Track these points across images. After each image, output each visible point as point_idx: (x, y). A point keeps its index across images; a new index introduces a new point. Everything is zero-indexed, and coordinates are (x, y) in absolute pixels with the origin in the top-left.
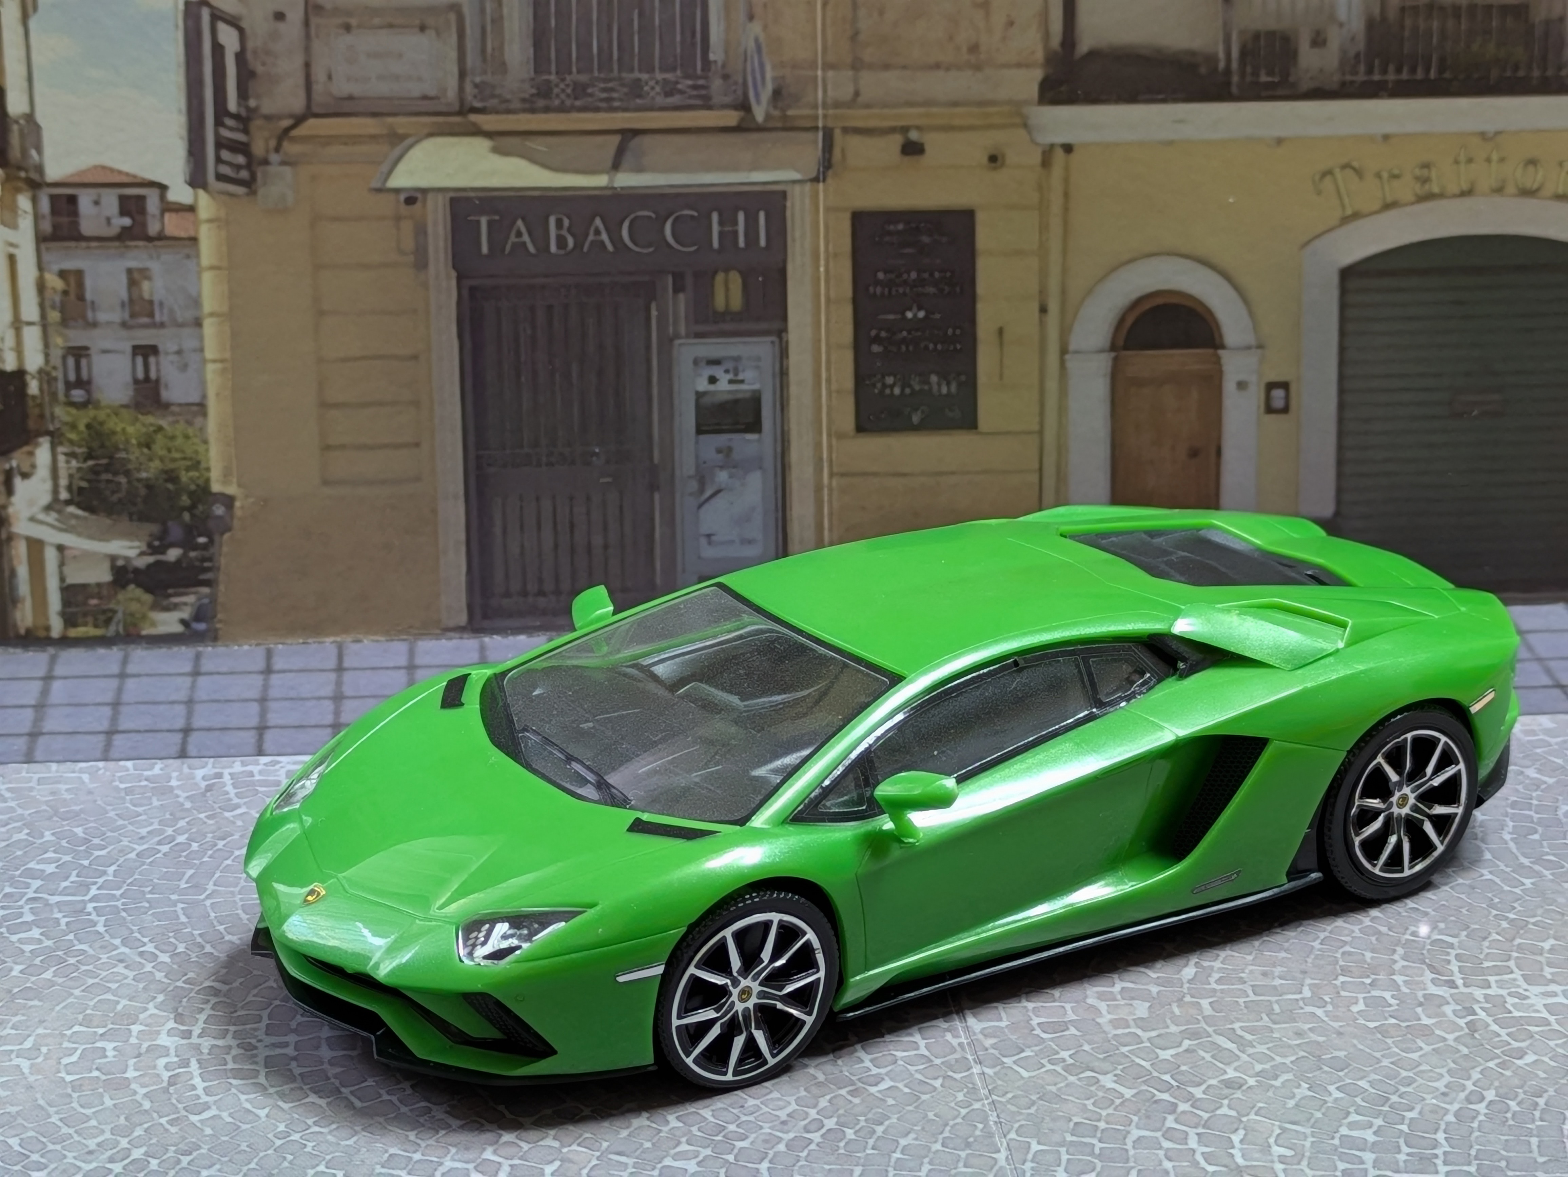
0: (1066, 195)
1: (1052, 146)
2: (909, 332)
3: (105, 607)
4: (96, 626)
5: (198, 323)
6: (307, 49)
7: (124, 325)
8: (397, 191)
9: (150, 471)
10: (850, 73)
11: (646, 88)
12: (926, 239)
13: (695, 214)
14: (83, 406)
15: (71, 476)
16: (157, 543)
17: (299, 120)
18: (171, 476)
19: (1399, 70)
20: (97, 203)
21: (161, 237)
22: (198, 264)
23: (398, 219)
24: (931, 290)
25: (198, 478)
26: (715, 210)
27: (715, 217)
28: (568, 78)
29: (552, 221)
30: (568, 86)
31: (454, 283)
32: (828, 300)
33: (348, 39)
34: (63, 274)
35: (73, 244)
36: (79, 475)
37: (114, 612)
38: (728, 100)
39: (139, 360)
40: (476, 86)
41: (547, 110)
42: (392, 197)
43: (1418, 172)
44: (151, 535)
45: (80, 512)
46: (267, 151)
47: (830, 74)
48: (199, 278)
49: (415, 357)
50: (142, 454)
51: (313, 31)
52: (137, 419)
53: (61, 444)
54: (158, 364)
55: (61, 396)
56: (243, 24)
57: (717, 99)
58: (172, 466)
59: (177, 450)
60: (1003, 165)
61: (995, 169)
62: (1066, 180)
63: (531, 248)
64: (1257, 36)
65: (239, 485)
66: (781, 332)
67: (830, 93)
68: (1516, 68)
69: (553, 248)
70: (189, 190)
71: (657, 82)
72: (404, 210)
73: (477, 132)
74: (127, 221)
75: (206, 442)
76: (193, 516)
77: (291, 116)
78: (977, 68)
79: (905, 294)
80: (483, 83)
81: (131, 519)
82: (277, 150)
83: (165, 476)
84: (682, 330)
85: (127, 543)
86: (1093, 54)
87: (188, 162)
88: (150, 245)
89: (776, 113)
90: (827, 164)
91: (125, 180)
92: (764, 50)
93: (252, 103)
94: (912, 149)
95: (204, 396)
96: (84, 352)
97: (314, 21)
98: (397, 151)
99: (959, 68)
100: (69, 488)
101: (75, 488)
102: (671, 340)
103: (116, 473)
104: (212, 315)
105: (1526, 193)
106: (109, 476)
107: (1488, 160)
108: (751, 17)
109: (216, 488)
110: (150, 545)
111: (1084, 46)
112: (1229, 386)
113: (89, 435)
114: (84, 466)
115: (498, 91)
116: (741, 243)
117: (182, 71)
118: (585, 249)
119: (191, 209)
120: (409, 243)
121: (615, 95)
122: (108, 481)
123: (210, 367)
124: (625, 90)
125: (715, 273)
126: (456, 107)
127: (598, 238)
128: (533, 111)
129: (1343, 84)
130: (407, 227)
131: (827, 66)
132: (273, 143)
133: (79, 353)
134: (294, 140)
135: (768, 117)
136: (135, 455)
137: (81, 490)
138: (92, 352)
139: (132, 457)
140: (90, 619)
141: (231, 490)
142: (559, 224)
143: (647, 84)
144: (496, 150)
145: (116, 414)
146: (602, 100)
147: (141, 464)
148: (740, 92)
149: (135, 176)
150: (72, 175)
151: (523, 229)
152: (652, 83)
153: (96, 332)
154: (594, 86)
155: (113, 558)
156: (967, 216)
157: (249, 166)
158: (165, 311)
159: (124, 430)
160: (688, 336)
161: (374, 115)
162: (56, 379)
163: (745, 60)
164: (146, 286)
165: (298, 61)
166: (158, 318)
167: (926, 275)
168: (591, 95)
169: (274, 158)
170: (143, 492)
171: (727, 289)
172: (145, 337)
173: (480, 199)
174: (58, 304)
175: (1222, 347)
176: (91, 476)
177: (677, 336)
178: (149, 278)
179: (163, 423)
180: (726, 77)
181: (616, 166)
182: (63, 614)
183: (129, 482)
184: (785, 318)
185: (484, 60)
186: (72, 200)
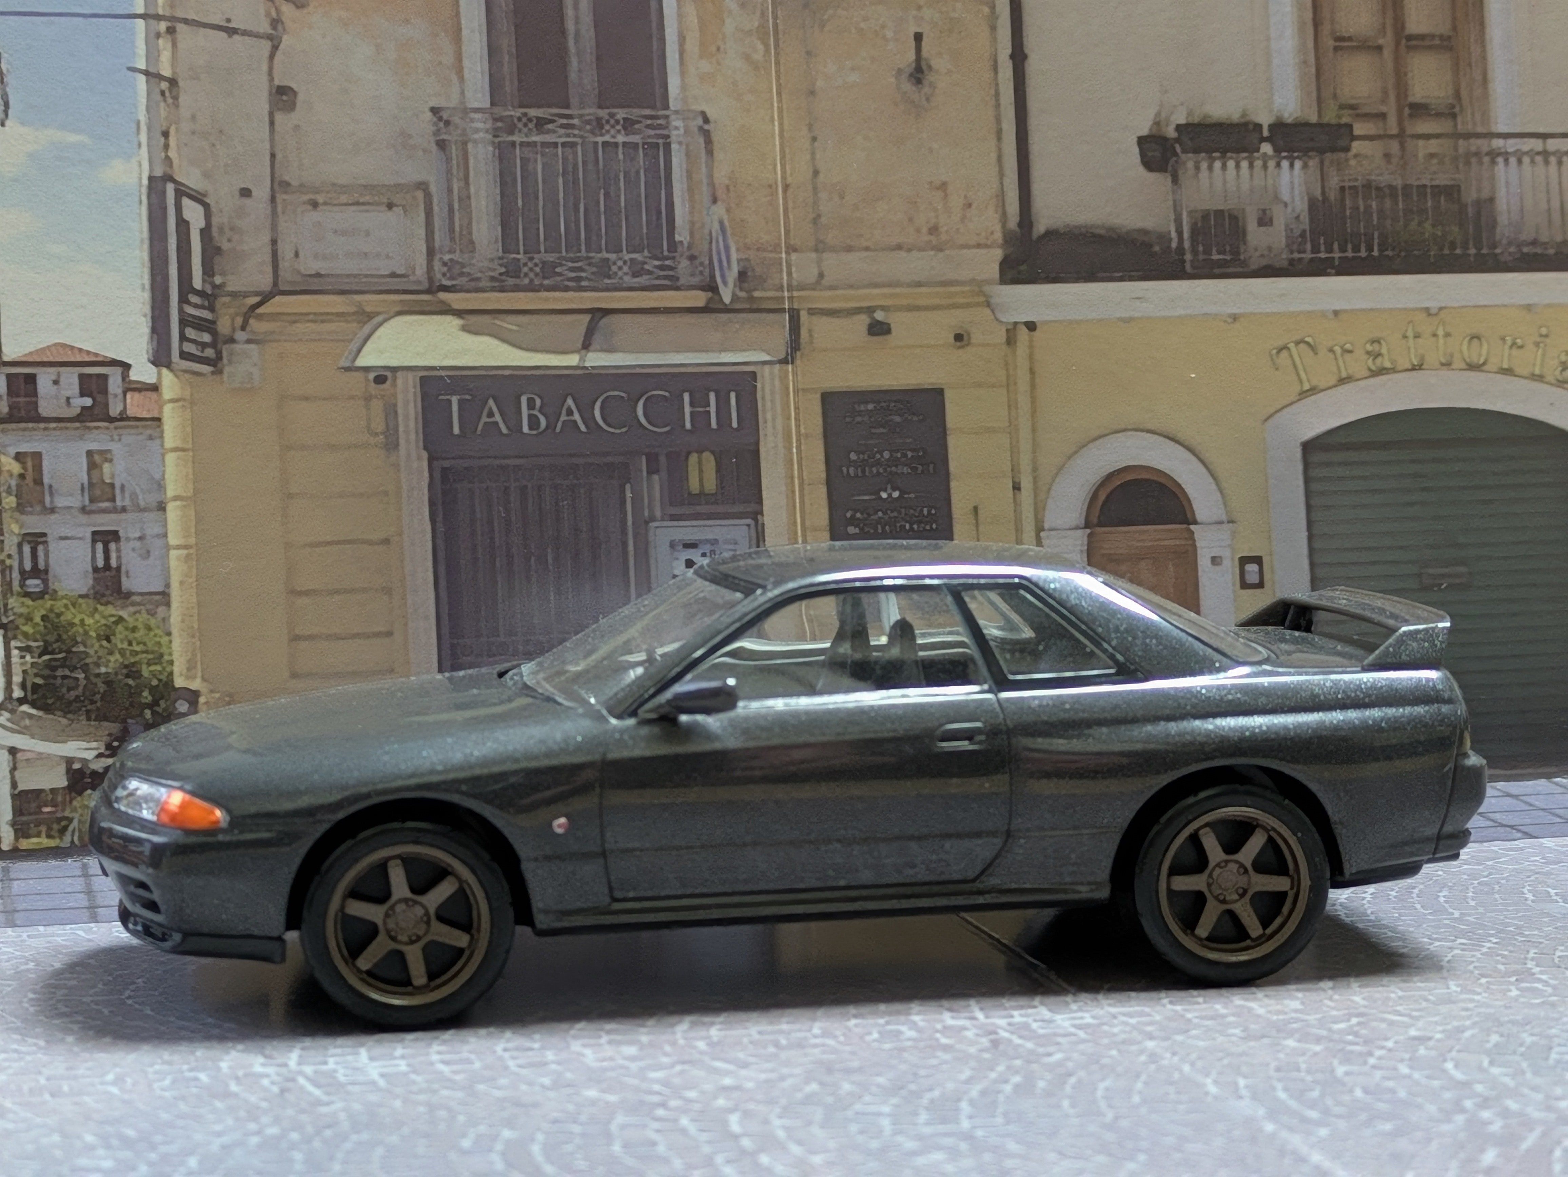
0: (1032, 371)
1: (1016, 323)
2: (885, 513)
3: (59, 815)
4: (49, 836)
5: (161, 507)
6: (274, 227)
7: (83, 510)
8: (366, 369)
9: (111, 665)
10: (814, 255)
11: (614, 268)
12: (897, 419)
13: (667, 394)
14: (40, 595)
15: (25, 672)
16: (115, 744)
17: (266, 298)
18: (132, 671)
19: (1343, 249)
20: (56, 382)
21: (123, 417)
22: (162, 446)
23: (368, 399)
24: (906, 470)
25: (161, 673)
26: (684, 391)
27: (686, 397)
28: (536, 256)
29: (524, 400)
30: (536, 265)
31: (425, 464)
32: (802, 484)
33: (315, 216)
34: (18, 457)
35: (30, 425)
36: (35, 671)
37: (70, 820)
38: (696, 280)
39: (100, 546)
40: (445, 264)
41: (516, 289)
42: (360, 375)
43: (1369, 347)
44: (110, 735)
45: (34, 711)
46: (234, 330)
47: (794, 256)
48: (163, 461)
49: (386, 541)
50: (101, 646)
51: (279, 209)
52: (96, 610)
53: (15, 638)
54: (118, 550)
55: (16, 587)
56: (208, 201)
57: (682, 281)
58: (133, 660)
59: (138, 643)
60: (968, 344)
61: (962, 347)
62: (1031, 357)
63: (504, 430)
64: (1206, 215)
65: (204, 679)
66: (756, 514)
67: (794, 275)
68: (1453, 245)
69: (526, 429)
70: (153, 369)
71: (625, 262)
72: (373, 388)
73: (446, 310)
74: (88, 402)
75: (169, 634)
76: (154, 713)
77: (257, 294)
78: (939, 249)
79: (878, 473)
80: (451, 260)
81: (89, 719)
82: (243, 328)
83: (125, 671)
84: (658, 513)
85: (84, 745)
86: (1050, 234)
87: (152, 338)
88: (112, 426)
89: (743, 294)
90: (795, 345)
91: (87, 359)
92: (729, 232)
93: (218, 280)
94: (879, 329)
95: (168, 585)
96: (40, 540)
97: (280, 197)
98: (367, 328)
99: (921, 249)
100: (23, 686)
101: (29, 685)
102: (647, 523)
103: (73, 669)
104: (176, 498)
105: (1473, 367)
106: (67, 672)
107: (1435, 335)
108: (715, 201)
109: (179, 682)
110: (109, 746)
111: (1040, 227)
112: (1204, 562)
113: (45, 627)
114: (40, 661)
115: (465, 270)
116: (714, 425)
117: (146, 246)
118: (558, 430)
119: (155, 388)
120: (379, 425)
121: (583, 275)
122: (65, 677)
123: (173, 553)
124: (594, 269)
125: (689, 454)
126: (426, 285)
127: (572, 418)
128: (502, 290)
129: (1292, 262)
130: (377, 406)
131: (791, 249)
132: (239, 321)
133: (36, 540)
134: (260, 317)
135: (735, 298)
136: (94, 648)
137: (35, 687)
138: (49, 539)
139: (91, 652)
140: (43, 829)
141: (195, 685)
142: (531, 405)
143: (615, 264)
144: (465, 329)
145: (74, 605)
146: (570, 279)
147: (99, 658)
148: (707, 273)
149: (96, 355)
150: (31, 353)
151: (495, 409)
152: (620, 263)
153: (53, 517)
154: (561, 265)
155: (69, 761)
156: (937, 394)
157: (214, 345)
158: (127, 495)
159: (82, 621)
160: (663, 520)
161: (343, 292)
162: (11, 568)
163: (711, 243)
164: (106, 467)
165: (266, 238)
166: (119, 503)
167: (899, 455)
168: (560, 274)
169: (240, 336)
170: (102, 688)
171: (701, 471)
172: (105, 522)
173: (448, 376)
174: (14, 488)
175: (1196, 522)
176: (47, 672)
177: (653, 519)
178: (111, 461)
179: (123, 613)
180: (692, 258)
181: (586, 346)
182: (13, 824)
183: (86, 678)
184: (760, 501)
185: (452, 239)
186: (31, 379)
